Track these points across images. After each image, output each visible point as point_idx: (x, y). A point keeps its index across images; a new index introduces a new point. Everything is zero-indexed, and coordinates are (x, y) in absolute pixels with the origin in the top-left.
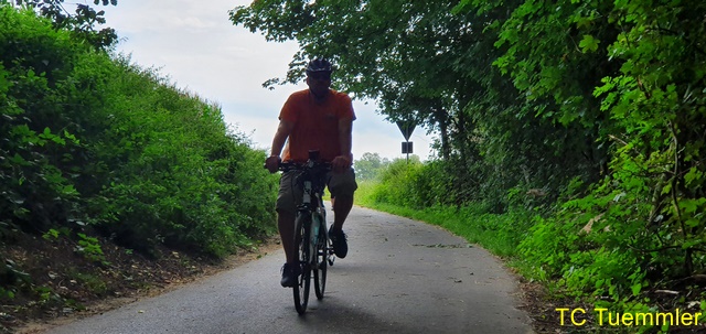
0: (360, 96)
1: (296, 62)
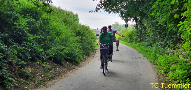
0: (114, 13)
1: (98, 6)
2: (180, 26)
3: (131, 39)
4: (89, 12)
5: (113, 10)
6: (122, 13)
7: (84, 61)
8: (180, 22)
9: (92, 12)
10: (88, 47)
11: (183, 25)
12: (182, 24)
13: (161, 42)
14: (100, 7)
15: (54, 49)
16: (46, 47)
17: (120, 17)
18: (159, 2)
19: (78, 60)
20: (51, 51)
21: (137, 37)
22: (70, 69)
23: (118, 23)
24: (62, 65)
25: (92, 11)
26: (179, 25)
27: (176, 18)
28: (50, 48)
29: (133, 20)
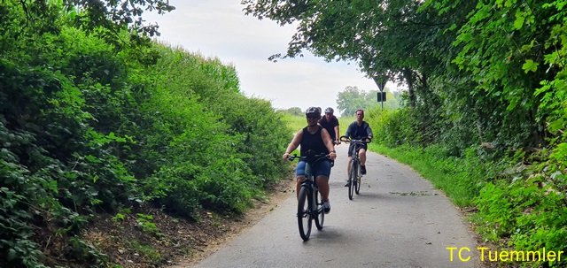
0: (344, 58)
1: (294, 41)
2: (542, 94)
3: (396, 137)
4: (270, 59)
5: (341, 49)
6: (367, 61)
7: (259, 208)
8: (542, 83)
9: (277, 59)
10: (269, 165)
11: (551, 90)
12: (549, 87)
13: (487, 144)
14: (300, 43)
15: (167, 175)
16: (143, 170)
17: (362, 71)
18: (478, 23)
19: (239, 204)
20: (160, 181)
21: (414, 130)
22: (216, 233)
23: (355, 88)
24: (192, 221)
25: (278, 56)
26: (538, 91)
27: (530, 72)
28: (155, 171)
29: (401, 78)
